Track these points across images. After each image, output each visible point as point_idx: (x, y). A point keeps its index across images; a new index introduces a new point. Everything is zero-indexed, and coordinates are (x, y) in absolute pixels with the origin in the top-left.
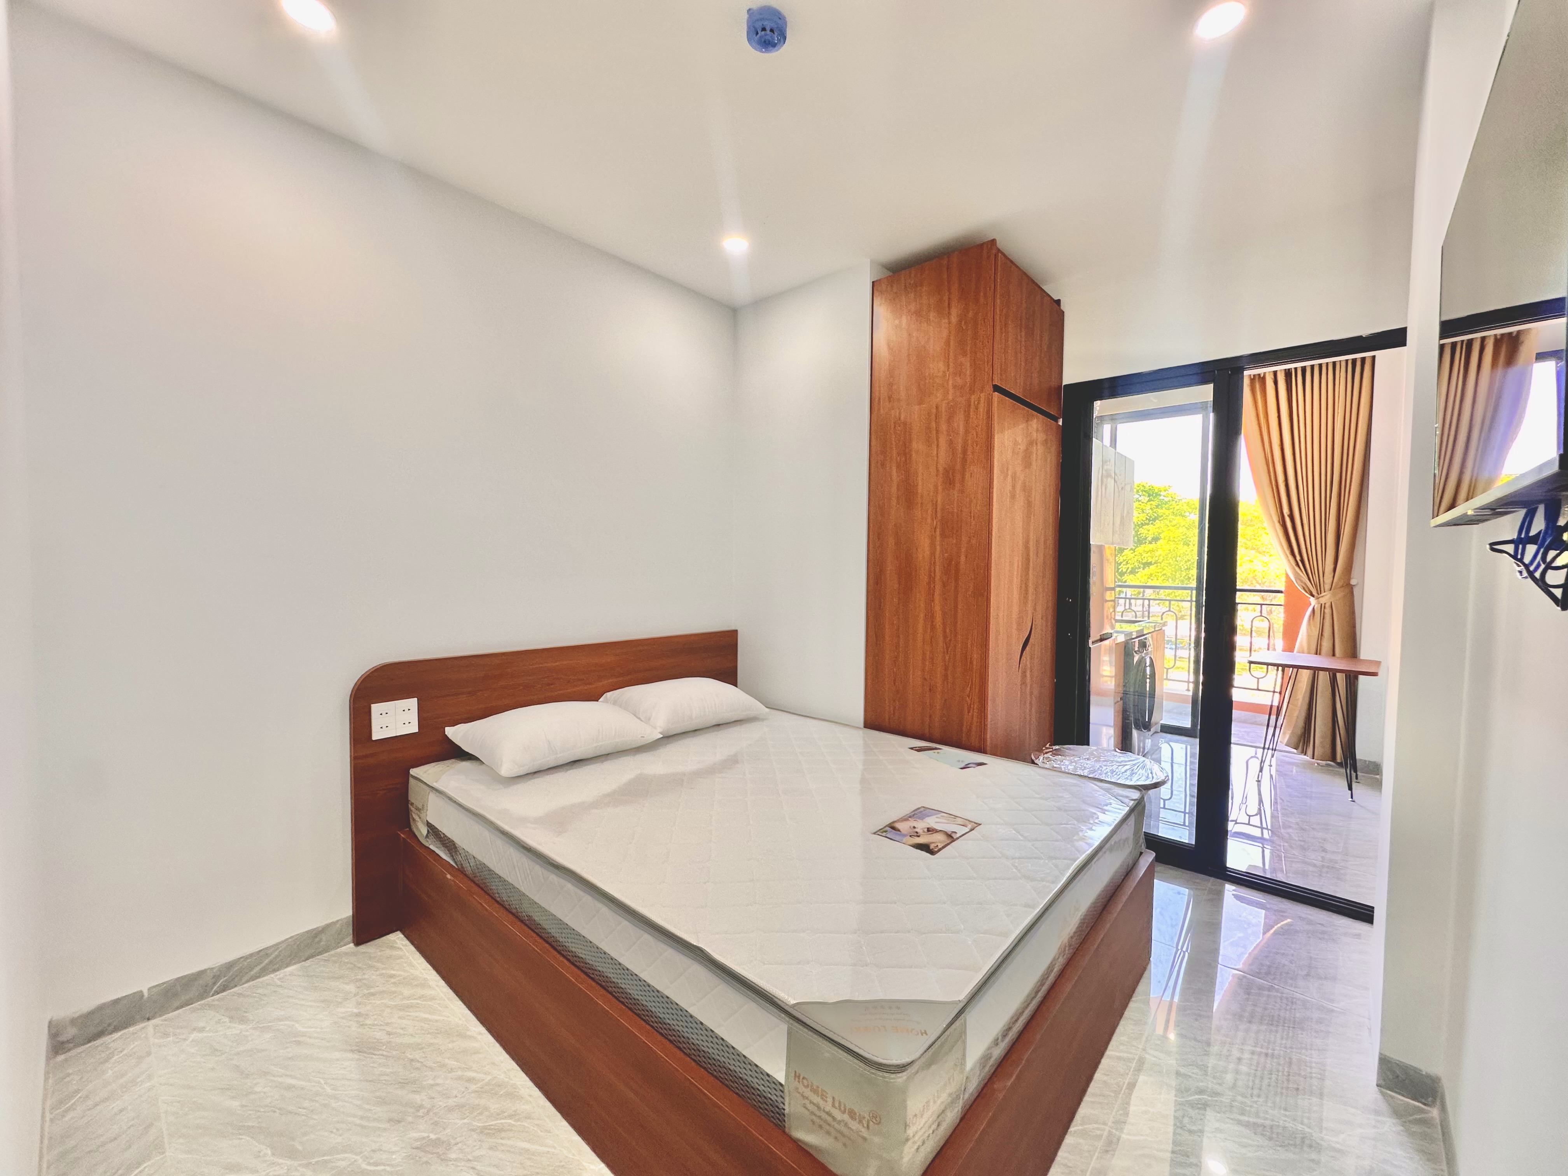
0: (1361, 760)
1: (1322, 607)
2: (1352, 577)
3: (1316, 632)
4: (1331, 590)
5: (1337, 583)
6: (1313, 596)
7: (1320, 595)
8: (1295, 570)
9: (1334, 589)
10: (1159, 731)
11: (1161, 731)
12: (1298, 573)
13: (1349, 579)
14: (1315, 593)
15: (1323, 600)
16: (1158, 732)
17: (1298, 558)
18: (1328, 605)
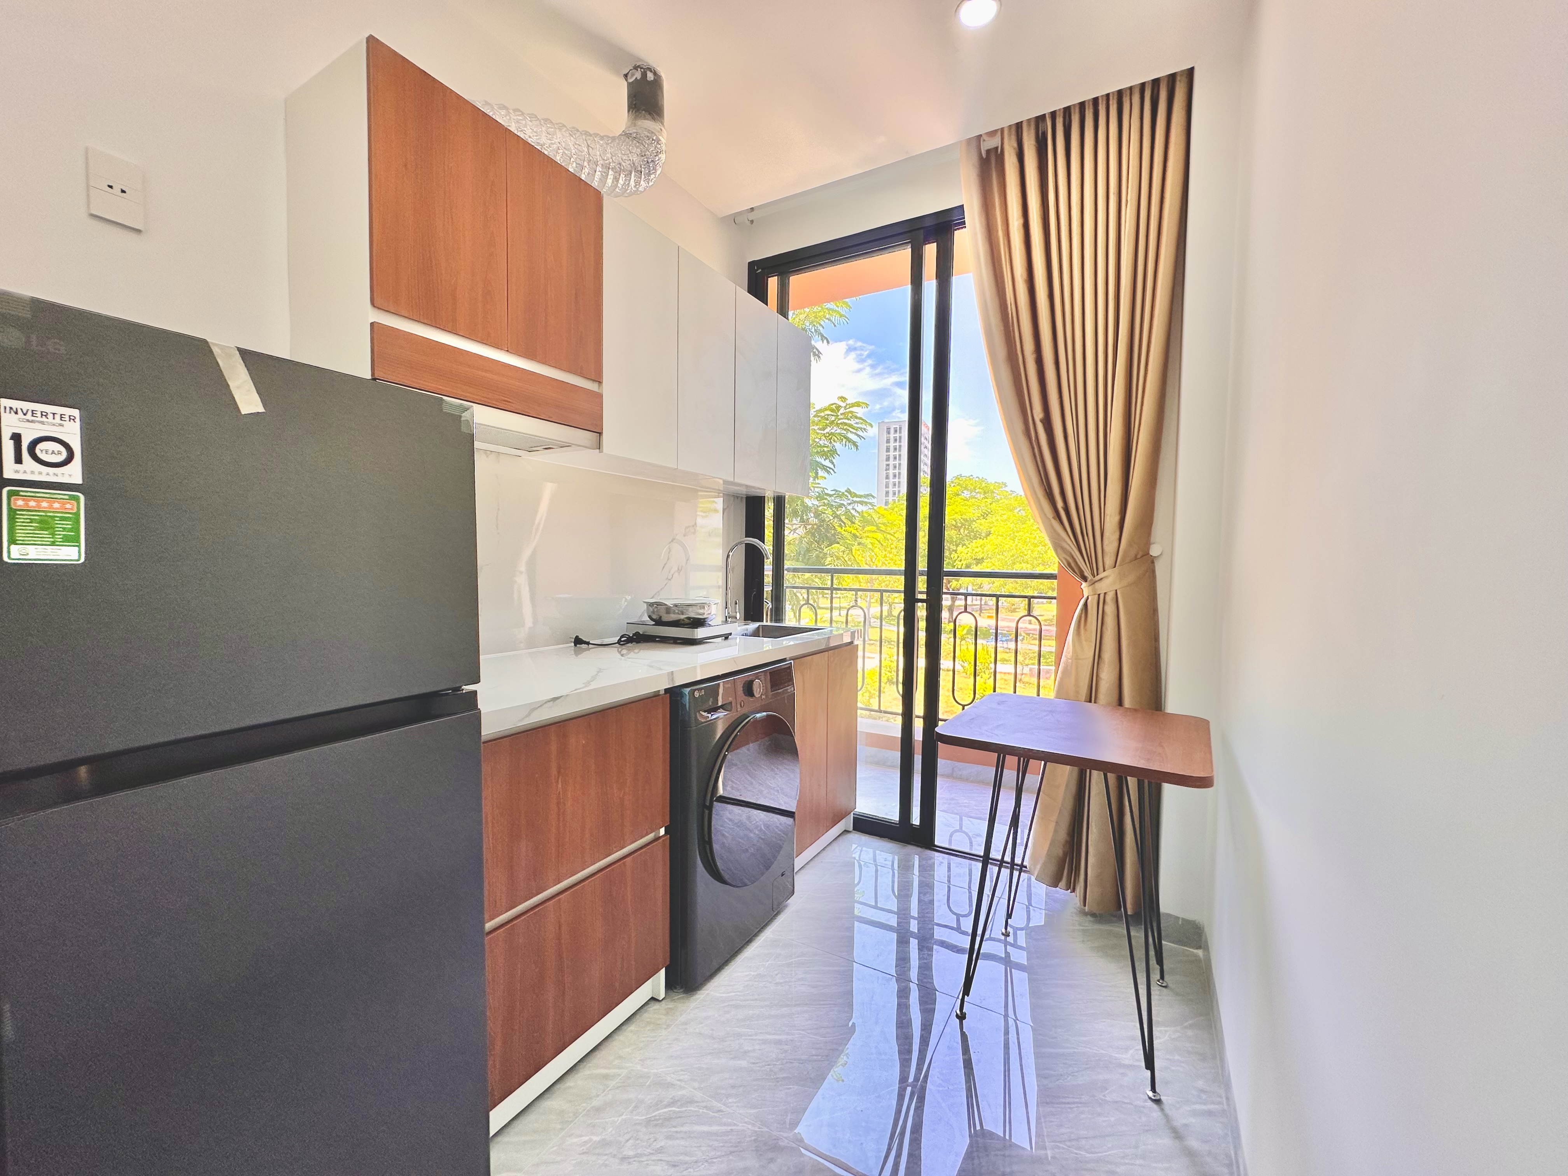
0: (1169, 915)
1: (1101, 601)
2: (1152, 539)
3: (1088, 653)
4: (1115, 567)
5: (1125, 552)
6: (1085, 579)
7: (1097, 578)
8: (1052, 527)
9: (1120, 565)
10: (851, 829)
11: (854, 829)
12: (1059, 535)
13: (1148, 544)
14: (1087, 573)
15: (1102, 587)
16: (850, 832)
17: (1060, 504)
18: (1110, 597)
